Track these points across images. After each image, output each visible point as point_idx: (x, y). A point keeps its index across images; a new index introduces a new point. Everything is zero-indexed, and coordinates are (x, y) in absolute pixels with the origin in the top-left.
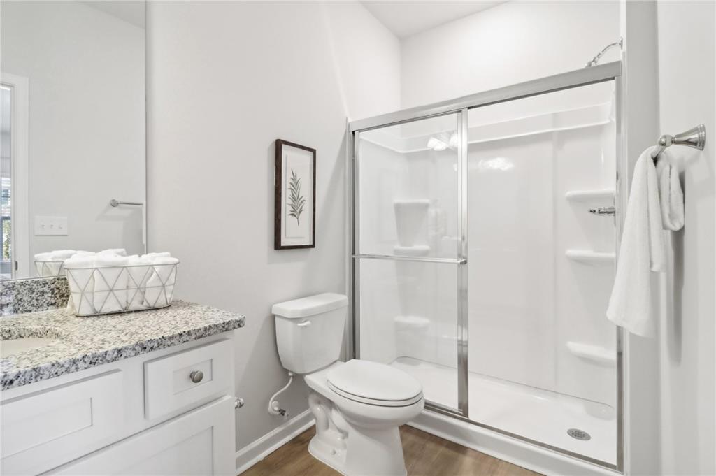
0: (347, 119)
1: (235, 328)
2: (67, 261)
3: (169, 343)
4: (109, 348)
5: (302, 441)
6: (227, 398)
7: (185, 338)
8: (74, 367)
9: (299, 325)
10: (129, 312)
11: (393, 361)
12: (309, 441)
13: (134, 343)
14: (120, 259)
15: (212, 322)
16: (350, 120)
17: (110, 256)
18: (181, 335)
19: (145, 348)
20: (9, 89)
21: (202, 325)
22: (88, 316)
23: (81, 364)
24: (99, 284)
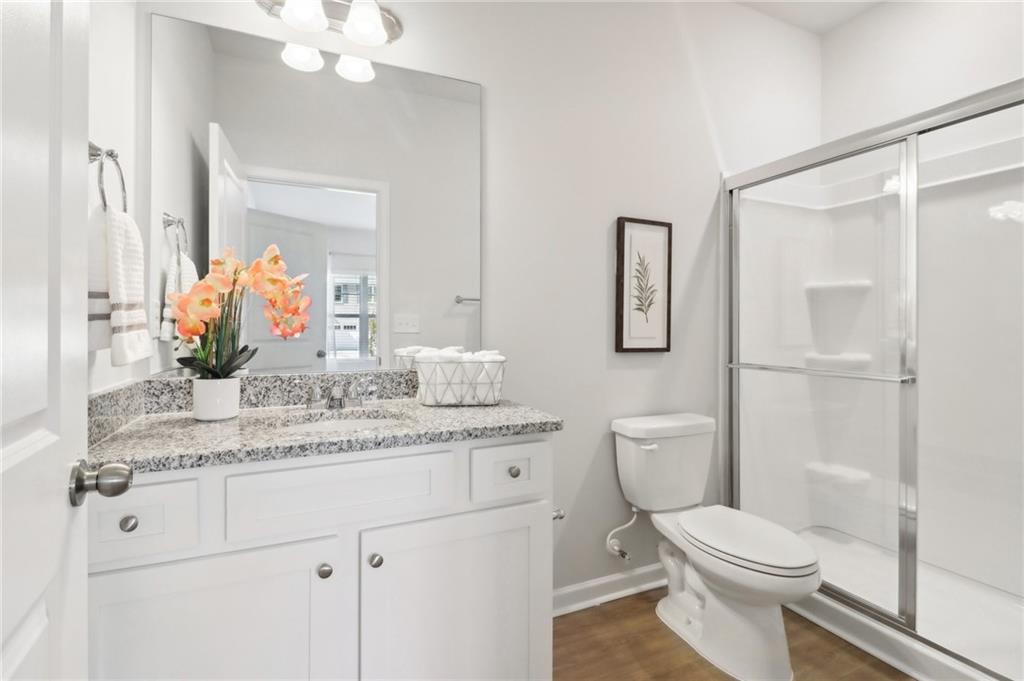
0: (721, 175)
1: (552, 430)
2: (418, 355)
3: (490, 433)
4: (444, 429)
5: (649, 600)
6: (544, 502)
7: (504, 431)
8: (418, 442)
9: (643, 447)
10: (463, 406)
11: (806, 529)
12: (658, 600)
13: (462, 428)
14: (457, 355)
15: (530, 421)
16: (726, 175)
17: (450, 352)
18: (500, 428)
19: (471, 435)
20: (375, 195)
21: (521, 422)
22: (431, 406)
23: (424, 439)
24: (440, 378)
